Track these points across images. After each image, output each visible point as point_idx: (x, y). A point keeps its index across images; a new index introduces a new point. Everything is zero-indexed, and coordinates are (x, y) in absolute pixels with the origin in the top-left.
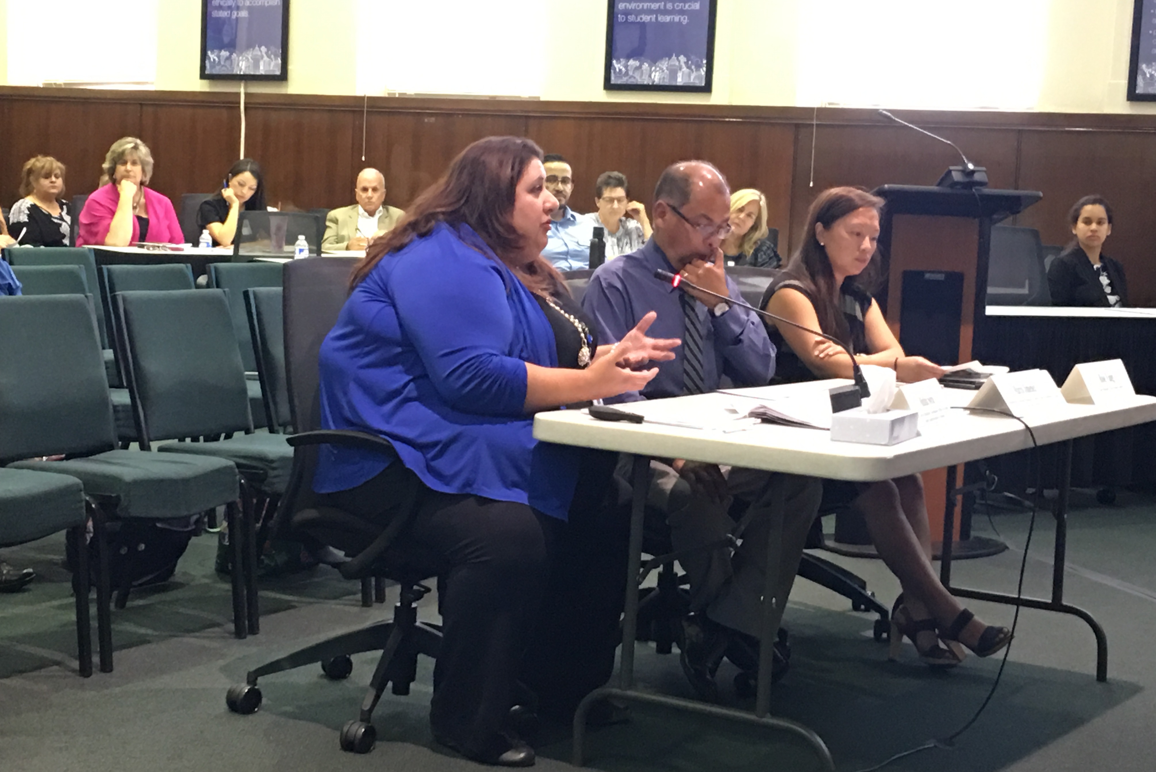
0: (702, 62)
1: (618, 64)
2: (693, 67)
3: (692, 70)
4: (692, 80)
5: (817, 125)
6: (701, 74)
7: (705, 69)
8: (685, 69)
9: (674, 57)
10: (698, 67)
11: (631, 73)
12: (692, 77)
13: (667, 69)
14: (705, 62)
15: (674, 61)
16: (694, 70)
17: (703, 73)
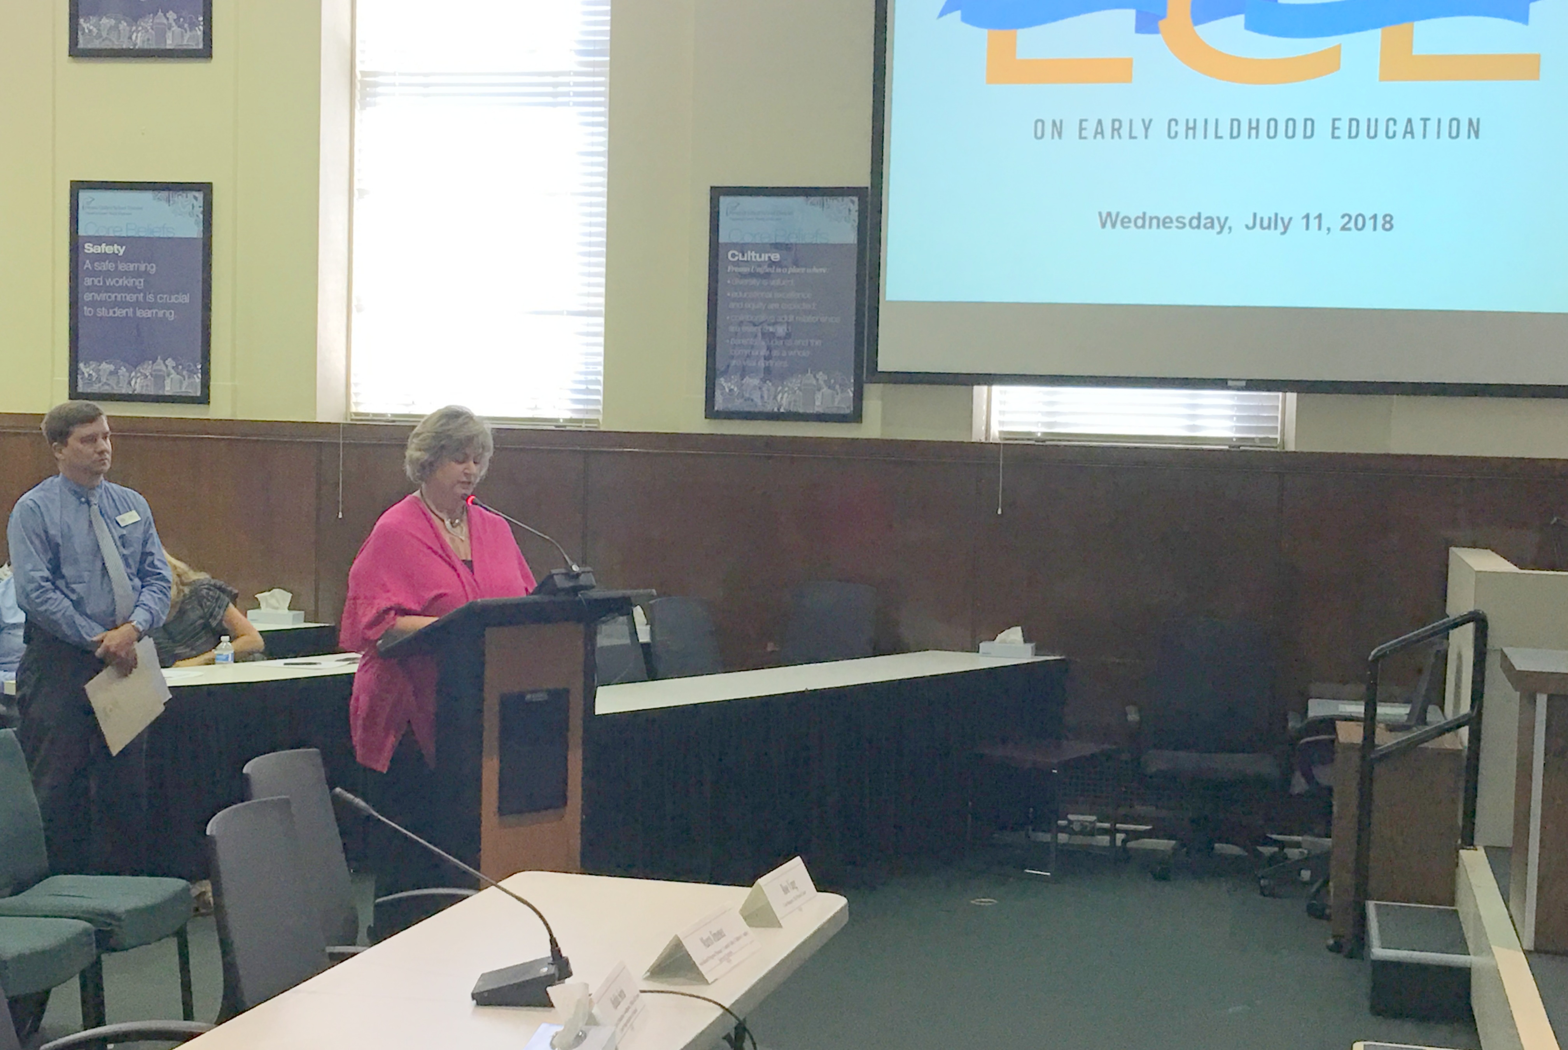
0: (196, 367)
1: (86, 368)
2: (185, 373)
3: (184, 377)
4: (184, 390)
5: (345, 445)
6: (196, 382)
7: (200, 375)
8: (174, 375)
9: (159, 360)
10: (192, 373)
11: (104, 380)
12: (184, 385)
13: (151, 375)
14: (199, 367)
15: (160, 365)
16: (187, 376)
17: (198, 381)
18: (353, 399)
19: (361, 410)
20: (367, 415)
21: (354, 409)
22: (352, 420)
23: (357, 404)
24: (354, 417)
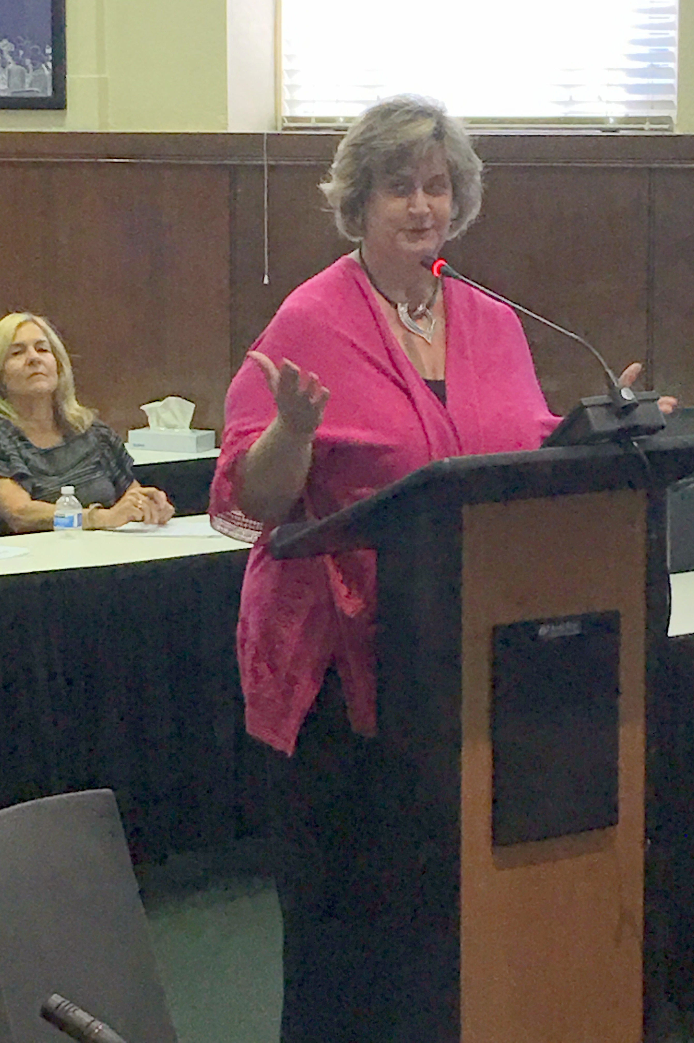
0: (44, 51)
2: (28, 61)
3: (26, 67)
4: (27, 87)
5: (271, 167)
6: (44, 75)
7: (50, 65)
8: (12, 66)
10: (37, 61)
12: (28, 80)
14: (49, 51)
16: (30, 66)
17: (48, 73)
18: (286, 95)
19: (299, 112)
20: (308, 119)
21: (287, 112)
22: (285, 129)
23: (292, 103)
24: (287, 124)
